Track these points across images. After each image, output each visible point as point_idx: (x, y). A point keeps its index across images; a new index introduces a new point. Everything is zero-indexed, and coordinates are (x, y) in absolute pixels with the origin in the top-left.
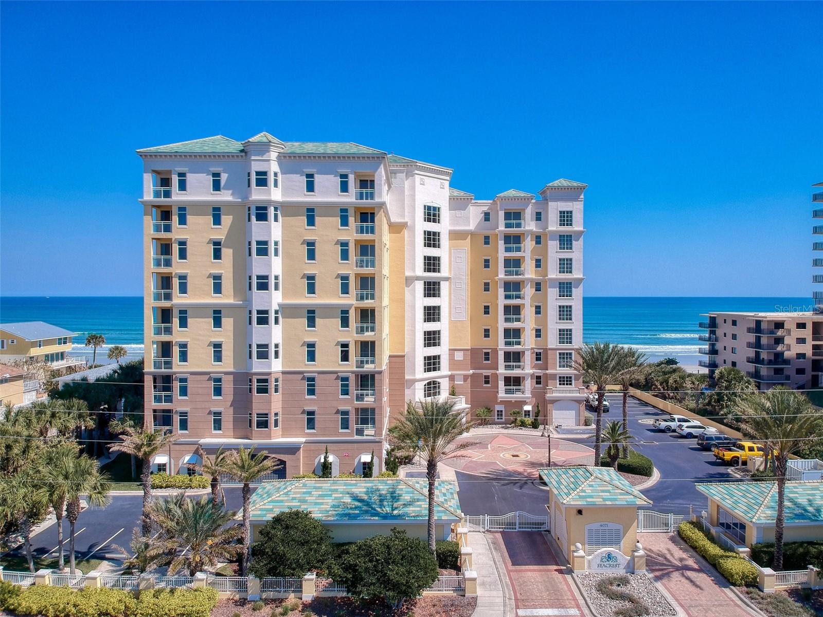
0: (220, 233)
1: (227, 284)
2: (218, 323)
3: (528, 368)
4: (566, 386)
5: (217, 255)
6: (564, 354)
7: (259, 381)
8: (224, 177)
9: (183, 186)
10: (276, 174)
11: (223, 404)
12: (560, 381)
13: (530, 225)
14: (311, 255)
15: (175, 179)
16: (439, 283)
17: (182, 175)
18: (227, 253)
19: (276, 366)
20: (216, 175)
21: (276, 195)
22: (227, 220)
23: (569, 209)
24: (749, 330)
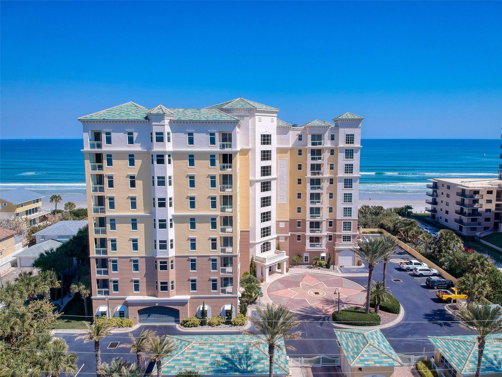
0: (134, 171)
1: (140, 202)
2: (134, 227)
3: (324, 232)
4: (347, 242)
5: (133, 184)
6: (346, 223)
7: (161, 263)
8: (135, 135)
9: (109, 141)
10: (169, 134)
11: (140, 275)
12: (343, 239)
13: (327, 144)
14: (192, 184)
15: (104, 137)
16: (270, 182)
17: (108, 134)
18: (138, 183)
19: (171, 253)
20: (130, 134)
21: (169, 147)
22: (138, 163)
23: (352, 133)
24: (458, 194)
